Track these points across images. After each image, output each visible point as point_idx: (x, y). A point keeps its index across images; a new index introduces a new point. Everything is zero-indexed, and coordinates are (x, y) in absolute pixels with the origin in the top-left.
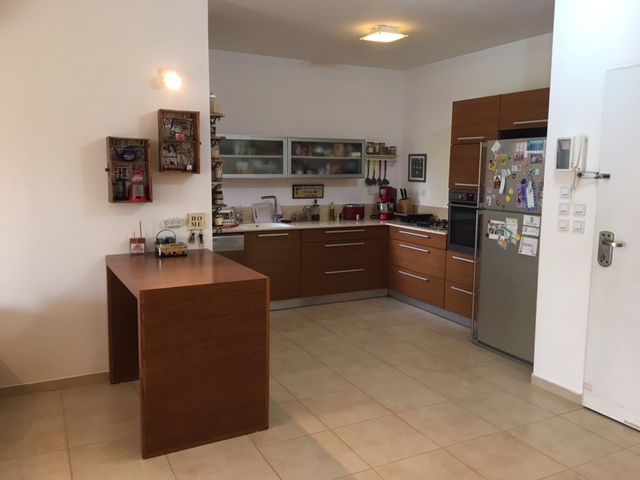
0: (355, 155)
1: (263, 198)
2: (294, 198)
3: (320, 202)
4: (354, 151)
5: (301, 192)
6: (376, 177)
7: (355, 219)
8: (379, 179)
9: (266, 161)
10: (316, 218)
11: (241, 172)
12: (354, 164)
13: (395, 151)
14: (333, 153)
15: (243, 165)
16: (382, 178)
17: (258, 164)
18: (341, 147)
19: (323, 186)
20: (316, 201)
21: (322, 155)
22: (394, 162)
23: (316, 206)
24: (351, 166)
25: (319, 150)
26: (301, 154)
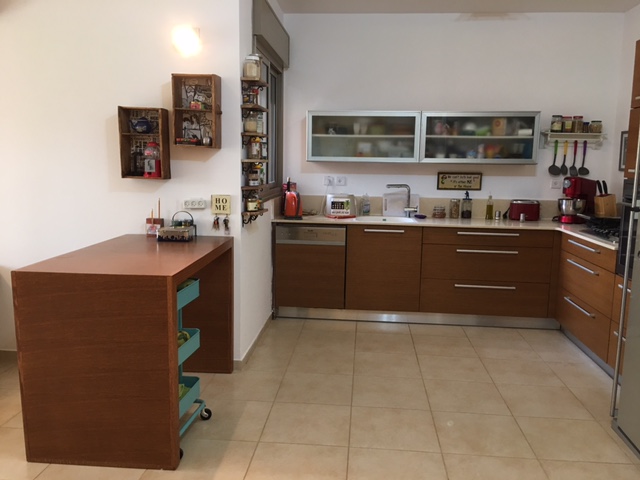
0: (524, 133)
1: (389, 186)
2: (438, 188)
3: (473, 195)
4: (522, 127)
5: (448, 182)
6: (569, 164)
7: (519, 219)
8: (573, 168)
9: (395, 142)
10: (467, 215)
11: (361, 155)
12: (522, 145)
13: (601, 127)
14: (491, 132)
15: (365, 147)
16: (578, 166)
17: (384, 146)
18: (503, 123)
19: (481, 174)
20: (467, 194)
21: (473, 133)
22: (600, 145)
23: (467, 199)
24: (516, 148)
25: (470, 127)
26: (441, 134)
